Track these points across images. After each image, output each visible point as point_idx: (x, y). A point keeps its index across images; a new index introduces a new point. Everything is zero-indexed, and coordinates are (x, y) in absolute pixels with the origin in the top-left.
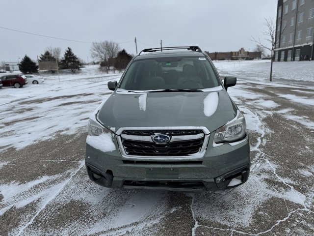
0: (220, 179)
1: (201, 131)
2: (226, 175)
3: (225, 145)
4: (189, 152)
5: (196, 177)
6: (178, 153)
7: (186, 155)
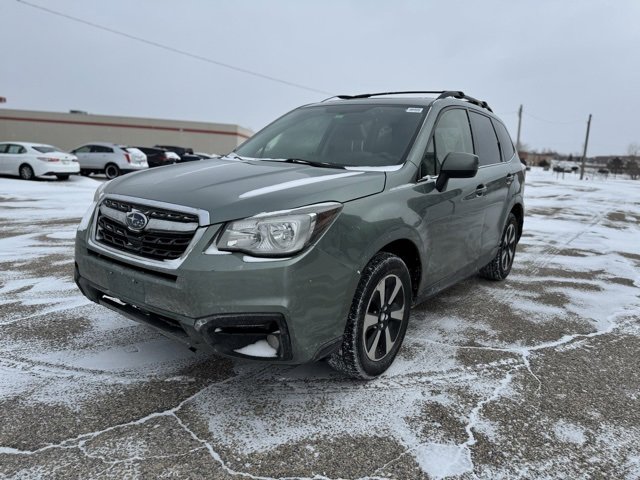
0: (201, 324)
1: (194, 219)
2: (215, 318)
3: (233, 256)
4: (165, 255)
5: (168, 308)
6: (151, 252)
7: (161, 259)
